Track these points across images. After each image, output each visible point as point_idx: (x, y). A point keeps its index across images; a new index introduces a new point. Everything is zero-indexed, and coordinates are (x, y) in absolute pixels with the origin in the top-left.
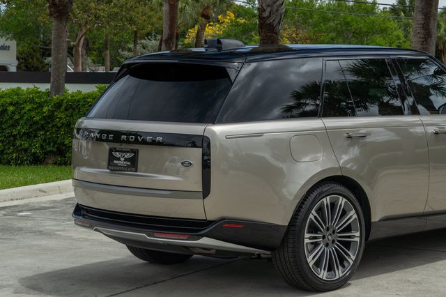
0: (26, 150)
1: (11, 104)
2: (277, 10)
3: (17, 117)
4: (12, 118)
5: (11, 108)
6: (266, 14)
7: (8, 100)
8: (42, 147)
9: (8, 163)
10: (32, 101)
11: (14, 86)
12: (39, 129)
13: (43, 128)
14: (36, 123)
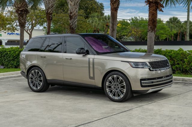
0: (13, 64)
1: (9, 51)
2: (74, 23)
3: (10, 55)
4: (9, 55)
5: (9, 53)
6: (71, 25)
7: (8, 50)
8: (17, 63)
9: (9, 68)
10: (14, 50)
11: (12, 46)
12: (15, 58)
13: (16, 58)
14: (15, 56)
